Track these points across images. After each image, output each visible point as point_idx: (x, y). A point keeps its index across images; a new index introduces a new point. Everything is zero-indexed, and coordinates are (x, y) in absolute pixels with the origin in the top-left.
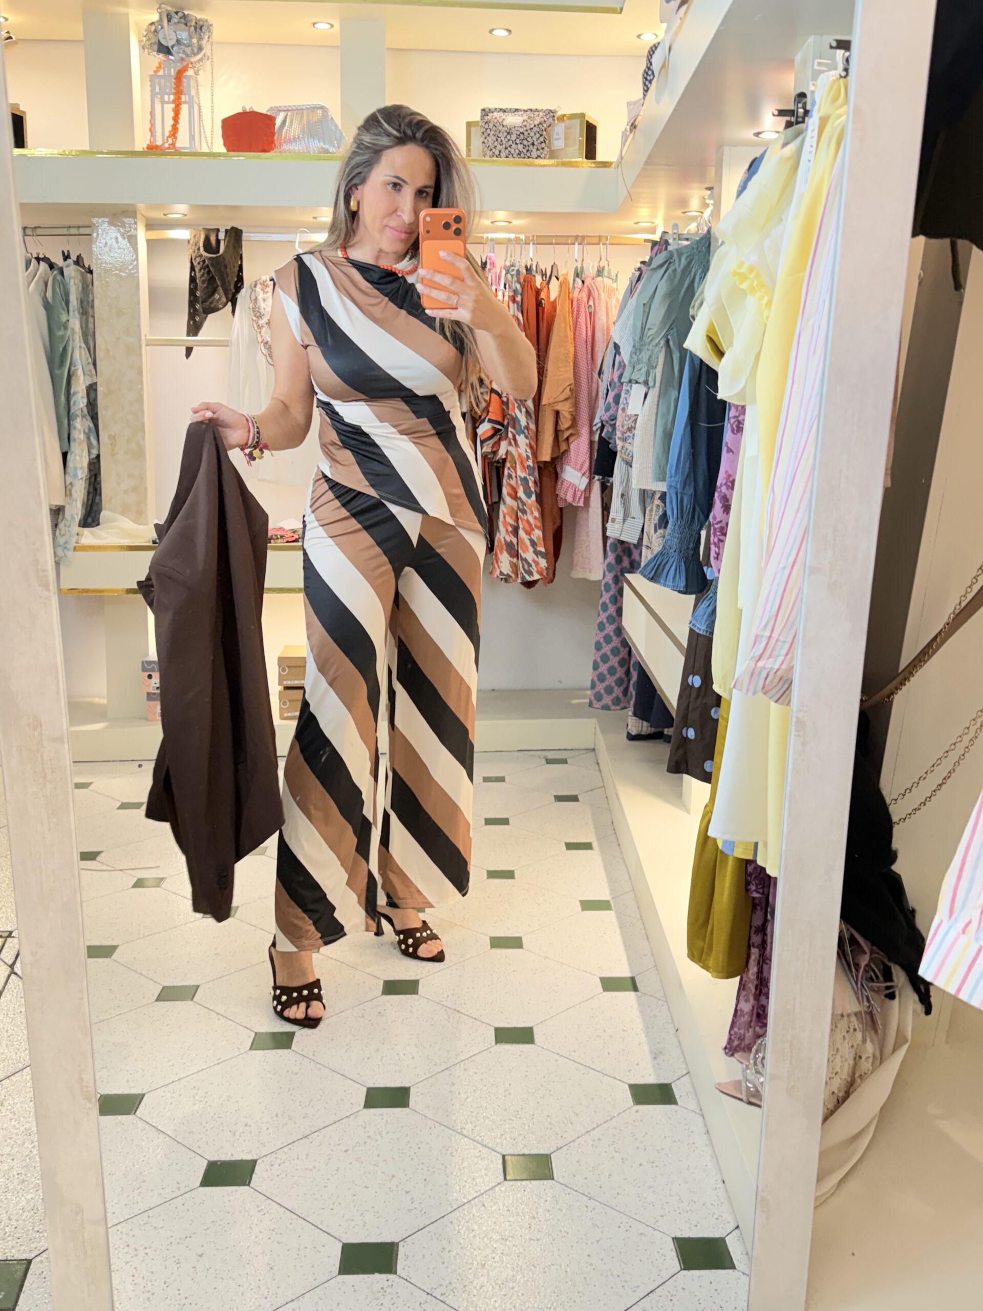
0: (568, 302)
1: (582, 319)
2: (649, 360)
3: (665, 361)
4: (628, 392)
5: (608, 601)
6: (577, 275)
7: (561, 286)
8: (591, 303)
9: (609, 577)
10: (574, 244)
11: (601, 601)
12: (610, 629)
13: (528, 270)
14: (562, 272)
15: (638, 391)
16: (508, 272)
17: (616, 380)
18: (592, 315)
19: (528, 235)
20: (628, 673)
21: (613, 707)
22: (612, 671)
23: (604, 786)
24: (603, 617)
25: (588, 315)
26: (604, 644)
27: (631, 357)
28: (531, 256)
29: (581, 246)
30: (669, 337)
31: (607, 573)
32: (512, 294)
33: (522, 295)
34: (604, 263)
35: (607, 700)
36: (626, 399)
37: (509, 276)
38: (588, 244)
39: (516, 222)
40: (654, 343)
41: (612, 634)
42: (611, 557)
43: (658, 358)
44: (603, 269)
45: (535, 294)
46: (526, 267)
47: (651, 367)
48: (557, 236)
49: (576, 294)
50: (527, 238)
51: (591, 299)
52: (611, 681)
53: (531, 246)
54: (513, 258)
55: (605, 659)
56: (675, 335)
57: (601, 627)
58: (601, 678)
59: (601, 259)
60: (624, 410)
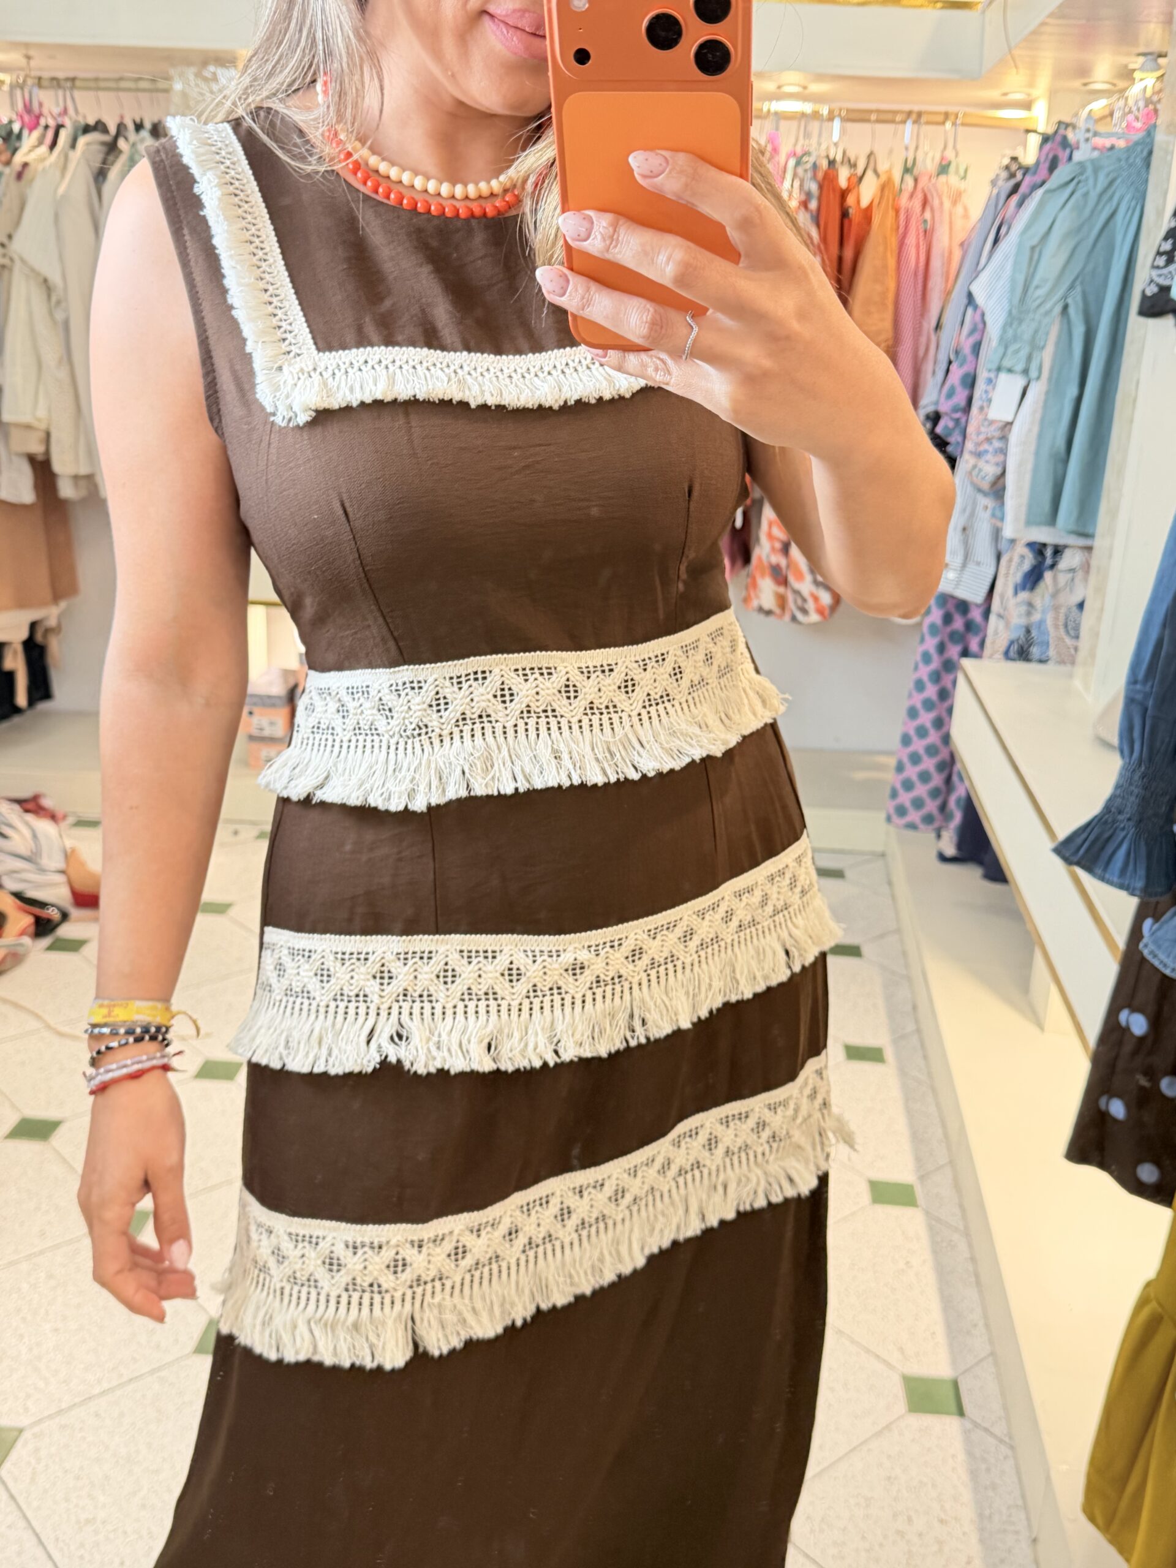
0: (891, 213)
1: (911, 240)
2: (1034, 337)
3: (1059, 337)
4: (990, 381)
5: (925, 678)
6: (907, 170)
7: (883, 188)
8: (928, 215)
9: (931, 644)
10: (904, 122)
11: (915, 676)
12: (926, 718)
13: (832, 163)
14: (882, 167)
15: (1008, 386)
16: (798, 164)
17: (967, 350)
18: (928, 234)
19: (836, 106)
20: (948, 780)
21: (922, 826)
22: (924, 777)
23: (898, 931)
24: (918, 700)
25: (922, 235)
26: (915, 738)
27: (1004, 329)
28: (836, 137)
29: (916, 126)
30: (1070, 301)
31: (927, 637)
32: (803, 197)
33: (820, 199)
34: (950, 154)
35: (914, 816)
36: (986, 392)
37: (800, 171)
38: (928, 123)
39: (815, 88)
40: (1042, 310)
41: (928, 725)
42: (936, 616)
43: (1047, 334)
44: (949, 164)
45: (838, 195)
46: (828, 157)
47: (1035, 347)
48: (878, 111)
49: (904, 201)
50: (831, 112)
51: (928, 210)
52: (921, 790)
53: (837, 123)
54: (807, 142)
55: (915, 759)
56: (1079, 298)
57: (912, 713)
58: (908, 785)
59: (945, 147)
60: (981, 408)
